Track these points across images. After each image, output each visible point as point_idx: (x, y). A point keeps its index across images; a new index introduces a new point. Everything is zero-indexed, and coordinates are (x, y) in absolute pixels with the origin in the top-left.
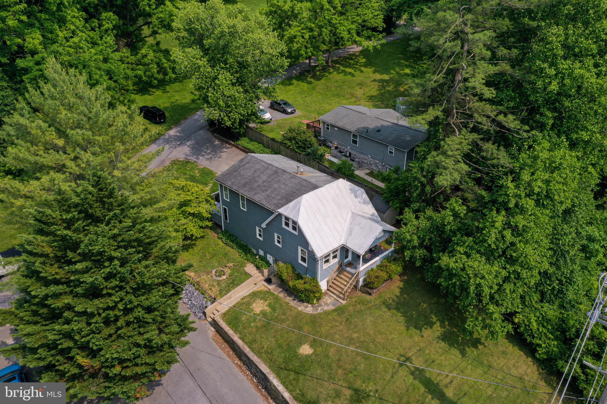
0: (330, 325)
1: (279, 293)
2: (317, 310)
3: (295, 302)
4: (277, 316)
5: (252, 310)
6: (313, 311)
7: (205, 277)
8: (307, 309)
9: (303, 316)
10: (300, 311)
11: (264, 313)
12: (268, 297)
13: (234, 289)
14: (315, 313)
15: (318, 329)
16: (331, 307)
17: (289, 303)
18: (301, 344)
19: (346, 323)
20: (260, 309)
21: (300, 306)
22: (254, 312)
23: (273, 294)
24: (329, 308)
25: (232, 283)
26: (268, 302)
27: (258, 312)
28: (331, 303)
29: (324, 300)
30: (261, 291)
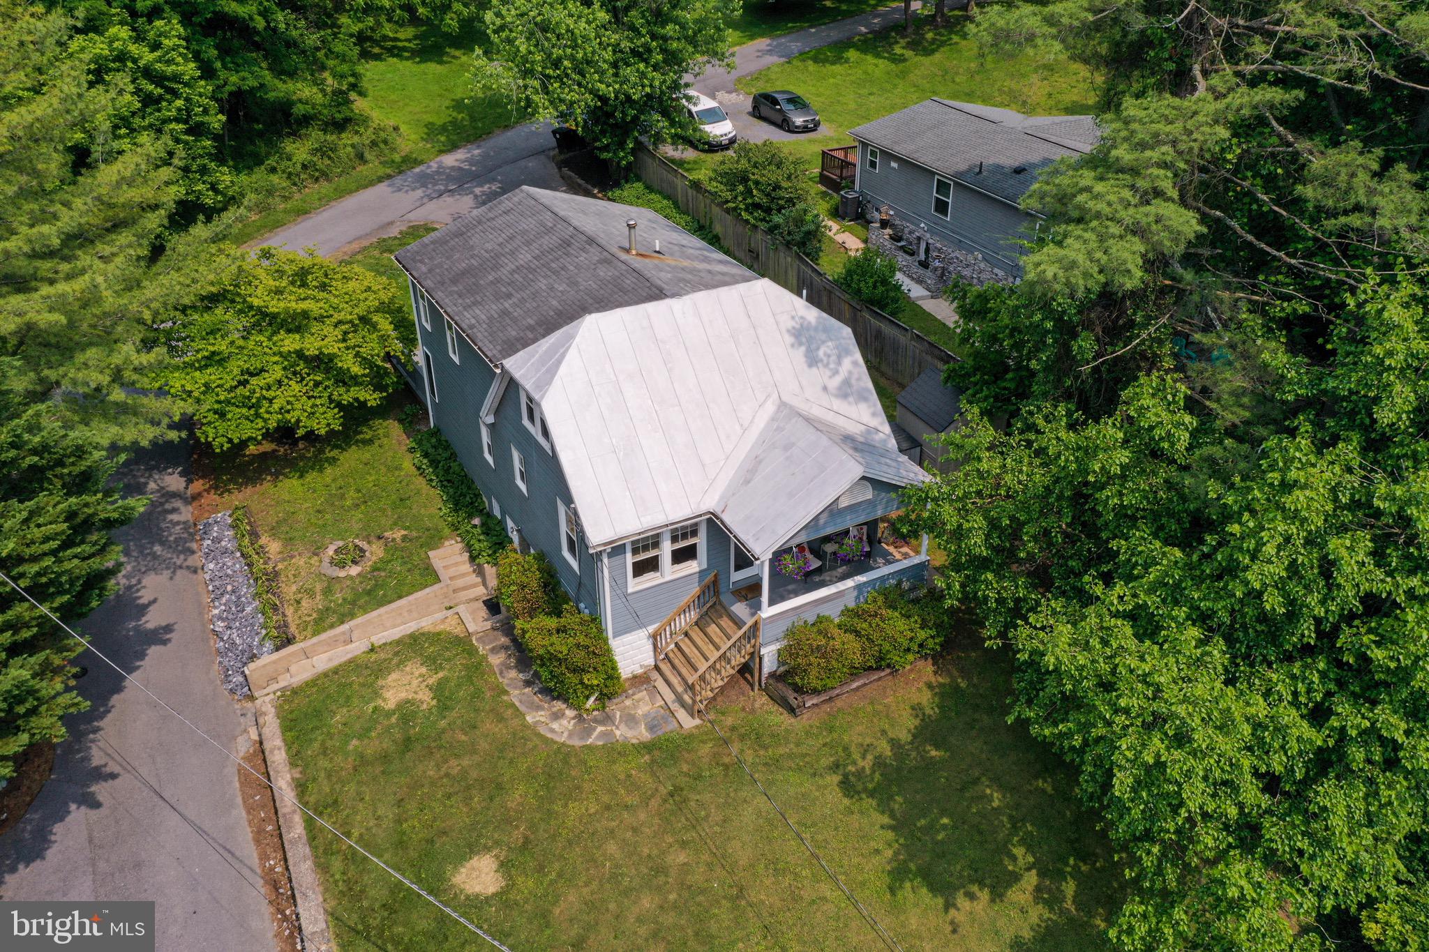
0: (606, 799)
1: (493, 650)
2: (588, 732)
3: (527, 690)
4: (443, 731)
5: (377, 694)
6: (571, 735)
7: (301, 563)
8: (555, 726)
9: (530, 745)
10: (525, 726)
11: (406, 711)
12: (449, 660)
13: (366, 612)
14: (577, 742)
15: (557, 807)
16: (642, 734)
17: (506, 693)
18: (472, 849)
19: (665, 801)
20: (403, 695)
21: (539, 708)
22: (380, 702)
23: (472, 651)
24: (629, 734)
25: (369, 593)
26: (441, 675)
27: (391, 705)
28: (645, 716)
29: (628, 702)
30: (439, 634)
